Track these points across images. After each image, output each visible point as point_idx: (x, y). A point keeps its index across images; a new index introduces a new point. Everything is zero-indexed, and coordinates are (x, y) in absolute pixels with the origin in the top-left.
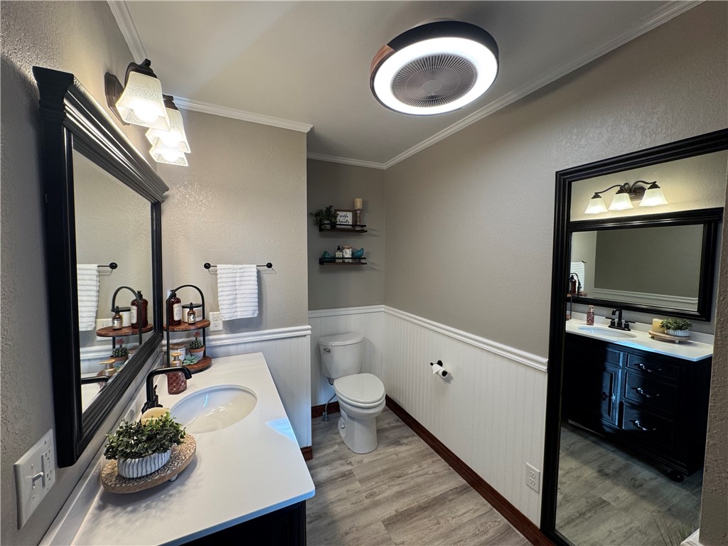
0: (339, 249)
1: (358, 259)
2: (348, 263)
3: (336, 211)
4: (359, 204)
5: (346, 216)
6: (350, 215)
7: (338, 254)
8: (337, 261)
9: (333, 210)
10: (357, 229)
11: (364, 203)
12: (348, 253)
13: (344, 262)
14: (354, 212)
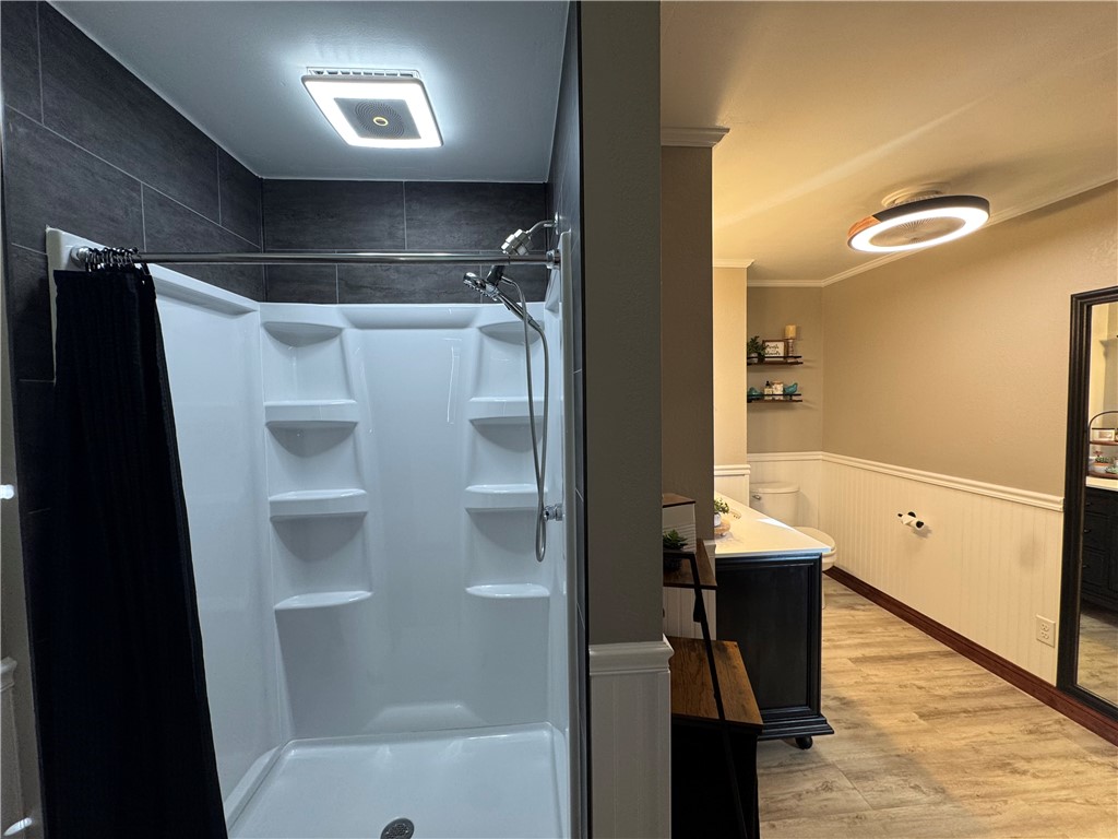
0: (768, 384)
1: (790, 396)
2: (779, 401)
3: (764, 342)
4: (791, 331)
5: (776, 347)
6: (781, 346)
7: (767, 391)
8: (766, 398)
9: (760, 341)
10: (789, 361)
11: (798, 330)
12: (778, 389)
13: (773, 399)
14: (786, 341)
